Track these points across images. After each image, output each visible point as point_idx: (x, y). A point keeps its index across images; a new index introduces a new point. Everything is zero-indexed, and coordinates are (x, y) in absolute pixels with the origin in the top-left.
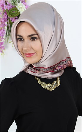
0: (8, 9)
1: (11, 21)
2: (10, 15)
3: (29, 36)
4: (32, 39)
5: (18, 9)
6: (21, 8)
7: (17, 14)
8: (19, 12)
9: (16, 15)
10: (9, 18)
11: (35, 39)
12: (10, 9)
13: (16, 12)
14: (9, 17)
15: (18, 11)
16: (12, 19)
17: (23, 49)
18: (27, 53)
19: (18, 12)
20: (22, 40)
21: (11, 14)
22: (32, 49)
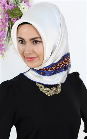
0: (10, 9)
1: (13, 21)
2: (12, 16)
3: (32, 39)
4: (34, 43)
5: (20, 9)
6: (24, 8)
7: (19, 14)
8: (22, 13)
9: (18, 16)
10: (11, 19)
11: (38, 43)
12: (11, 9)
13: (19, 12)
14: (10, 17)
15: (20, 11)
16: (14, 20)
17: (25, 52)
18: (29, 57)
19: (20, 13)
20: (24, 42)
21: (13, 14)
22: (34, 53)
